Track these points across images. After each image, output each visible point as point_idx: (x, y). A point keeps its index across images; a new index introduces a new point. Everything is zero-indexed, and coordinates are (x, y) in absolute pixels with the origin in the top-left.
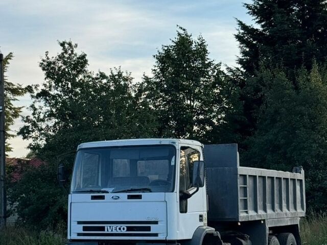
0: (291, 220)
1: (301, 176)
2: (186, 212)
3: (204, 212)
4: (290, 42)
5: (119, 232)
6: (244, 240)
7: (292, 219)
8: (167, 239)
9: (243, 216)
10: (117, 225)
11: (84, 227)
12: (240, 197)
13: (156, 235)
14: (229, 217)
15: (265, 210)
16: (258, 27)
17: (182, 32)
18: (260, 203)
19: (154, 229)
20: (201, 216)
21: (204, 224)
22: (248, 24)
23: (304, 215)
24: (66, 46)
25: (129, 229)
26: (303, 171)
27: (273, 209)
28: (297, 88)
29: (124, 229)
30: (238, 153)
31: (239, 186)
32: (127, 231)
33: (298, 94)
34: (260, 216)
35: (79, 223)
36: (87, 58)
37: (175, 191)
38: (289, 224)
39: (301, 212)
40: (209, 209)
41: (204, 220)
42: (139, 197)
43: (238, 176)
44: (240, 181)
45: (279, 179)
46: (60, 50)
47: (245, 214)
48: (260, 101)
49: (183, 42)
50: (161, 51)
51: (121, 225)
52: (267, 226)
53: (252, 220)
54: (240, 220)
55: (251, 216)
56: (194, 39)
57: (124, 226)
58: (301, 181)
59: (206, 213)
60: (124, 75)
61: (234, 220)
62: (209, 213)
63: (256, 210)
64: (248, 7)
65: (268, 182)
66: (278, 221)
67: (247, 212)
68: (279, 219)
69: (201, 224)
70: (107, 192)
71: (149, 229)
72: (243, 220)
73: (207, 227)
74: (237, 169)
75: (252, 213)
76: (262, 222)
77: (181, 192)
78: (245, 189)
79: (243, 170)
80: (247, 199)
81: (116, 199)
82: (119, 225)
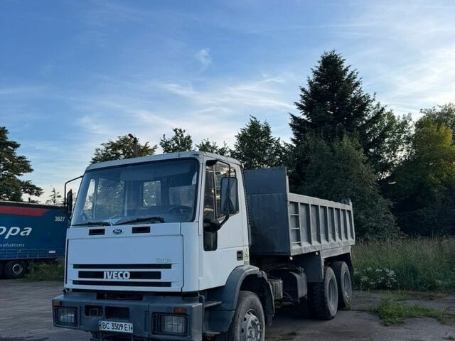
0: (343, 249)
1: (349, 207)
2: (215, 248)
3: (245, 248)
4: (326, 124)
5: (121, 280)
6: (298, 273)
7: (345, 248)
8: (183, 291)
9: (295, 249)
10: (118, 270)
11: (80, 272)
12: (292, 227)
13: (168, 284)
14: (279, 250)
15: (319, 240)
16: (304, 117)
17: (253, 120)
18: (313, 234)
19: (166, 275)
20: (240, 253)
21: (245, 263)
22: (297, 116)
23: (354, 244)
24: (178, 131)
25: (133, 275)
26: (351, 203)
27: (327, 239)
28: (333, 151)
29: (126, 275)
30: (287, 177)
31: (289, 215)
32: (131, 278)
33: (334, 155)
34: (315, 247)
35: (76, 266)
36: (191, 138)
37: (196, 220)
38: (342, 253)
39: (352, 241)
40: (252, 242)
41: (244, 258)
42: (147, 230)
43: (288, 202)
44: (290, 209)
45: (331, 209)
46: (174, 134)
47: (298, 247)
48: (307, 162)
49: (254, 126)
50: (241, 133)
51: (123, 270)
52: (323, 258)
53: (306, 252)
54: (292, 255)
55: (305, 248)
56: (262, 123)
57: (127, 271)
58: (349, 212)
59: (248, 248)
60: (211, 144)
61: (285, 254)
62: (251, 248)
63: (309, 241)
64: (297, 104)
65: (321, 211)
66: (333, 252)
67: (300, 244)
68: (333, 249)
69: (241, 263)
70: (107, 224)
71: (158, 275)
72: (296, 254)
73: (249, 266)
74: (286, 195)
75: (305, 244)
76: (317, 254)
77: (205, 221)
78: (297, 218)
79: (292, 197)
80: (299, 230)
81: (117, 233)
82: (121, 270)
